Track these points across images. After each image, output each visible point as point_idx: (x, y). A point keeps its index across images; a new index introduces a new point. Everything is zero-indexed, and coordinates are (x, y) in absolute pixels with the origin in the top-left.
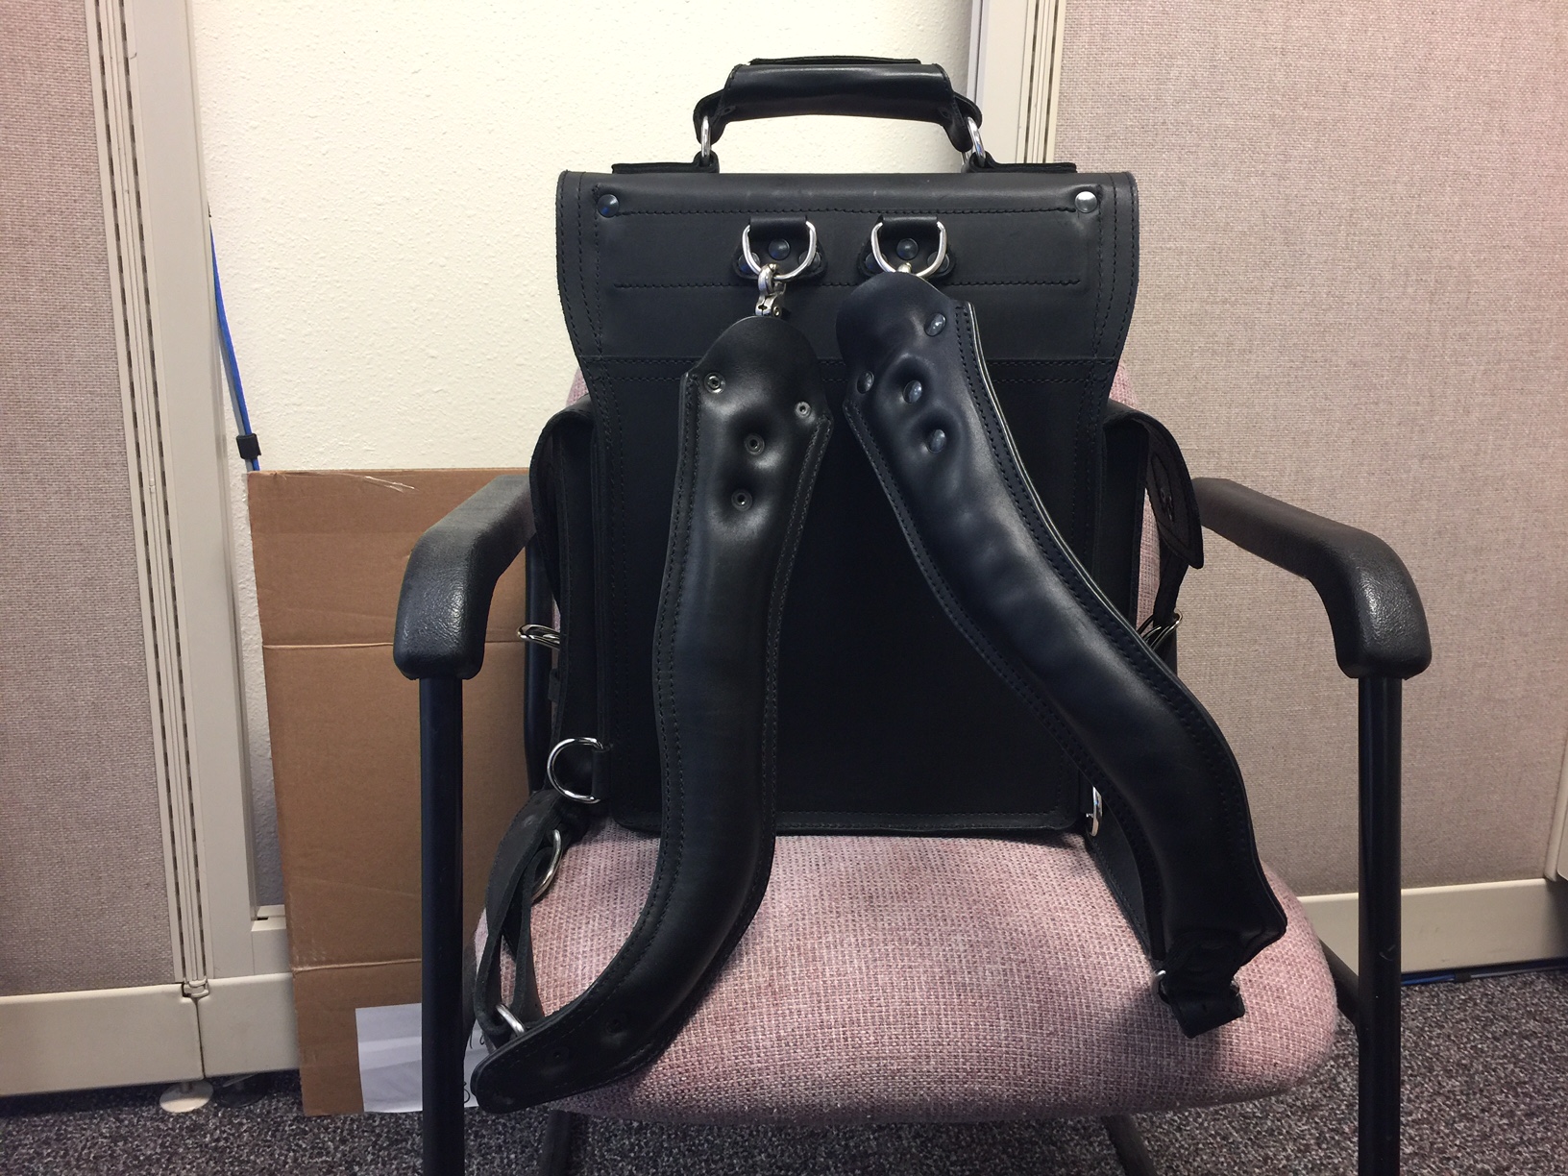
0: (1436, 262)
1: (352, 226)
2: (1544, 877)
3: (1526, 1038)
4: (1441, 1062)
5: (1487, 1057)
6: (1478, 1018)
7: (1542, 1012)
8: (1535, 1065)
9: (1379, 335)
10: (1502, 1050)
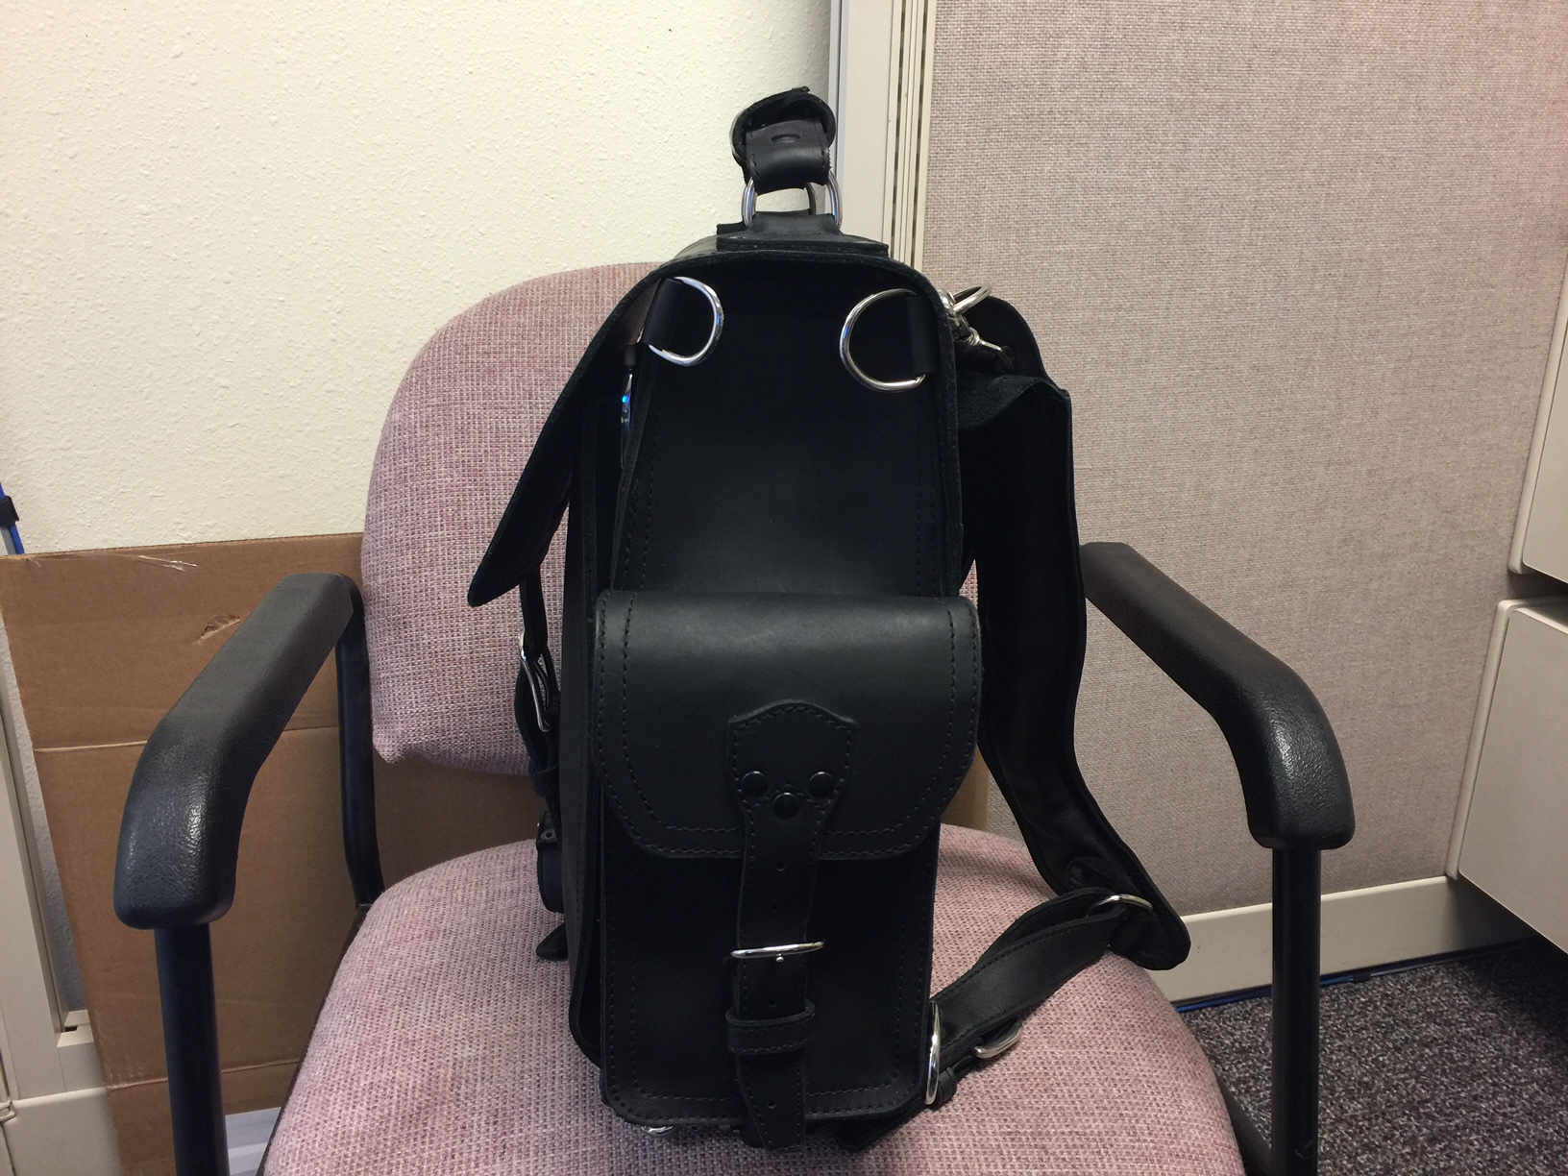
0: (1346, 255)
1: (113, 241)
2: (1445, 875)
3: (1427, 1046)
4: (1343, 1081)
5: (1388, 1071)
6: (1377, 1024)
7: (1442, 1012)
8: (1437, 1079)
9: (1285, 336)
10: (1402, 1063)
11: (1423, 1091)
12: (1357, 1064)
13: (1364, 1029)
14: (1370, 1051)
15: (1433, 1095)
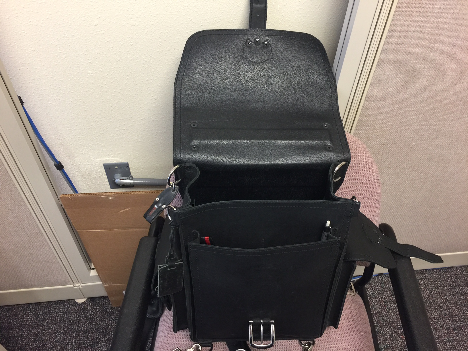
11: (457, 312)
12: (440, 299)
13: (445, 286)
14: (445, 294)
15: (459, 314)
